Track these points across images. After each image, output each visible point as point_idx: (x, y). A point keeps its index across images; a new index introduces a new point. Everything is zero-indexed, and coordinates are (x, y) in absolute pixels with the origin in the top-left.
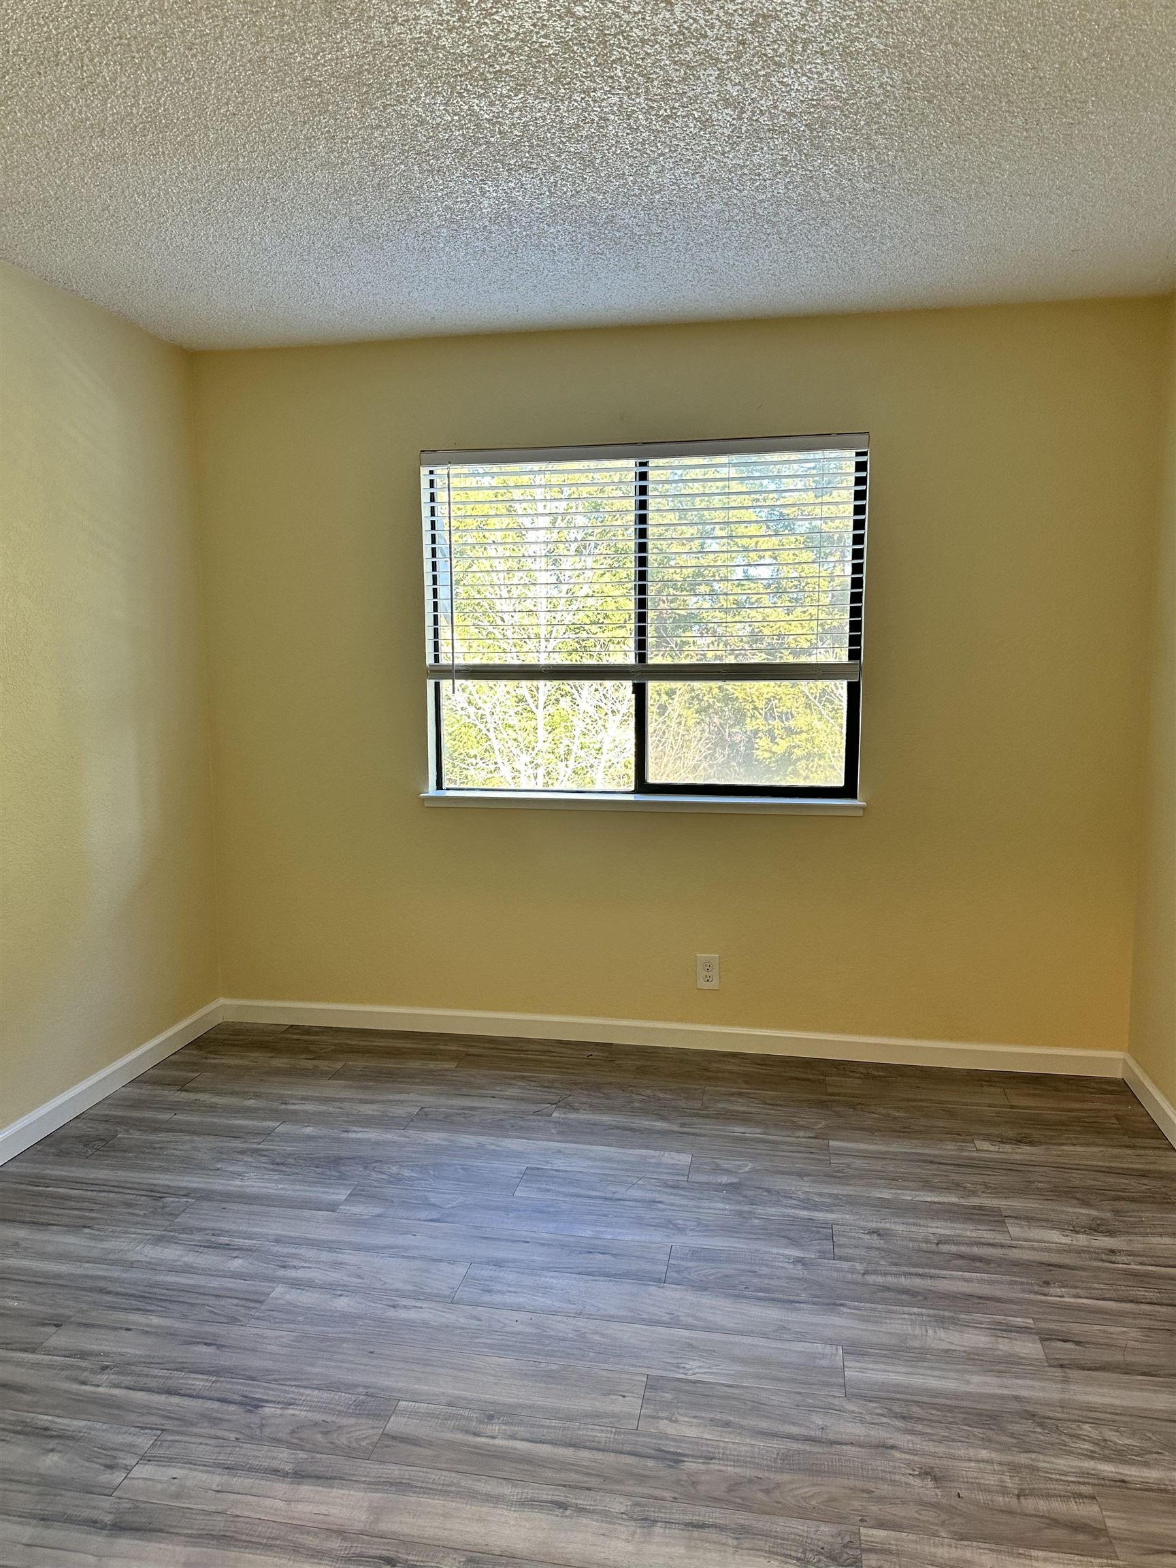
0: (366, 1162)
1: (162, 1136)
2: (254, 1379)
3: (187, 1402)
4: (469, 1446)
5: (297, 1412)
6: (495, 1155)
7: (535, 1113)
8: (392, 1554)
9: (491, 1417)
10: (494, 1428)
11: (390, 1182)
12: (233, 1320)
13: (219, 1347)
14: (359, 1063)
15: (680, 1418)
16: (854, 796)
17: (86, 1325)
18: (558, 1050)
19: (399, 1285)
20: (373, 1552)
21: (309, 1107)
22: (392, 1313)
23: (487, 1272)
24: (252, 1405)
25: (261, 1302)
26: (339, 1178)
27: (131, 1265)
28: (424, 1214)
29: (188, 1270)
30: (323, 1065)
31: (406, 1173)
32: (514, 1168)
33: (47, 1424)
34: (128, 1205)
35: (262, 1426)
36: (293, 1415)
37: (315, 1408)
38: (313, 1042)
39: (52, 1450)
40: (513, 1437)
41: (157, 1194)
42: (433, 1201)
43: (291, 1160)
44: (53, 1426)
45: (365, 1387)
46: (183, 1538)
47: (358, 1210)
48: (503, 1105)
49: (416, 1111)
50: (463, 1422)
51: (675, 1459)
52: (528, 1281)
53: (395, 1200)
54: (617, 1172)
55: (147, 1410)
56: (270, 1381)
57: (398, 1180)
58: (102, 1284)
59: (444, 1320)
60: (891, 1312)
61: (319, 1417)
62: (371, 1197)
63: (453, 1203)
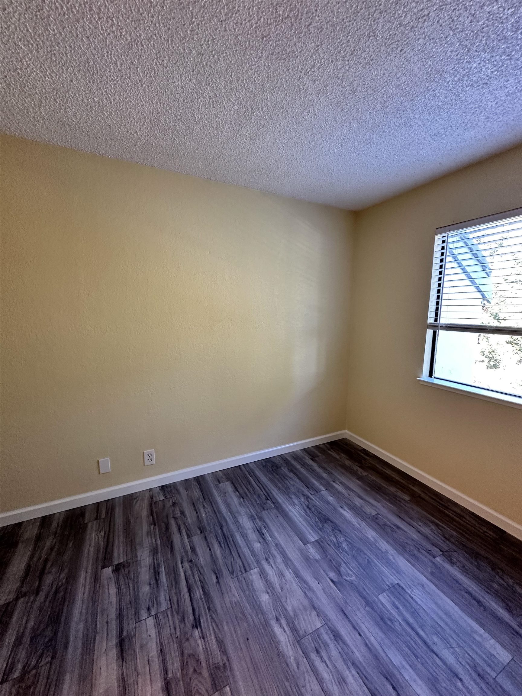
0: (336, 528)
1: (291, 475)
2: (209, 609)
3: (188, 600)
5: (200, 646)
6: (389, 564)
7: (428, 551)
11: (335, 545)
12: (232, 573)
14: (374, 478)
18: (468, 518)
19: (289, 608)
21: (340, 488)
22: (273, 622)
23: (326, 637)
24: (197, 624)
25: (246, 571)
26: (320, 529)
27: (236, 521)
28: (332, 575)
29: (244, 536)
30: (360, 471)
31: (344, 545)
32: (391, 578)
33: (161, 571)
34: (259, 497)
35: (187, 639)
36: (198, 645)
37: (206, 650)
38: (365, 459)
39: (150, 585)
41: (269, 497)
42: (342, 569)
43: (313, 509)
44: (160, 574)
45: (228, 658)
46: (121, 673)
47: (312, 551)
48: (415, 535)
49: (374, 513)
52: (340, 664)
53: (329, 556)
54: (447, 628)
55: (179, 593)
56: (211, 616)
57: (338, 546)
58: (224, 524)
59: (286, 650)
61: (202, 657)
62: (322, 548)
63: (348, 578)
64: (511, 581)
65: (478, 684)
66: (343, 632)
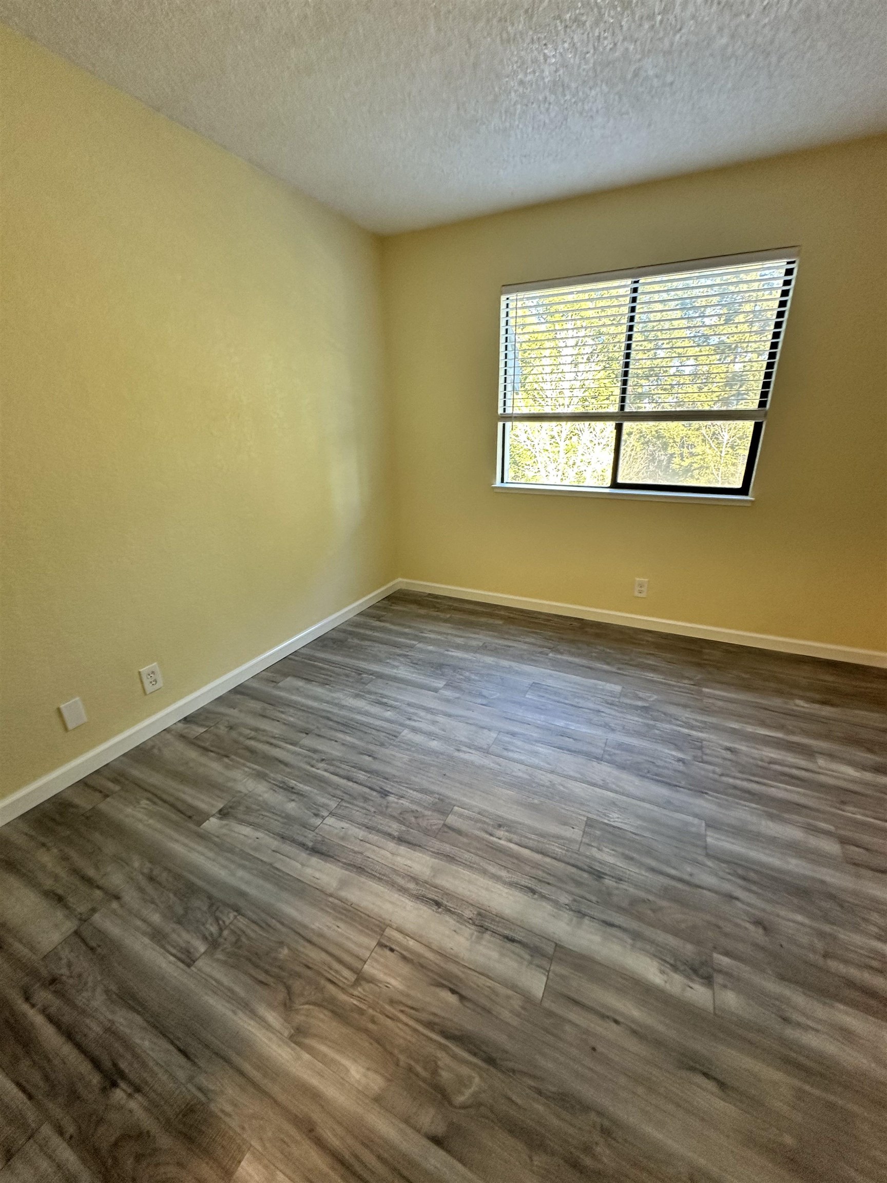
0: (455, 668)
1: (367, 643)
2: (387, 779)
3: (355, 786)
4: (486, 841)
5: (404, 803)
6: (517, 673)
7: (541, 653)
8: (440, 900)
9: (500, 826)
10: (501, 833)
11: (465, 681)
12: (382, 745)
13: (375, 758)
14: (457, 616)
15: (604, 849)
16: (746, 494)
17: (319, 736)
18: (556, 620)
19: (463, 739)
20: (430, 896)
21: (432, 636)
22: (456, 754)
23: (507, 738)
24: (385, 794)
25: (395, 736)
26: (441, 675)
27: (343, 707)
28: (479, 701)
29: (367, 714)
30: (442, 615)
31: (473, 677)
32: (527, 681)
33: (293, 785)
34: (347, 676)
35: (387, 807)
36: (402, 804)
37: (413, 801)
38: (440, 603)
39: (293, 800)
40: (510, 841)
41: (359, 672)
42: (483, 693)
43: (420, 663)
44: (296, 787)
45: (438, 794)
46: (341, 864)
47: (448, 693)
48: (525, 647)
49: (481, 644)
50: (486, 826)
51: (599, 876)
52: (528, 747)
53: (466, 691)
54: (580, 691)
55: (337, 787)
56: (394, 782)
57: (468, 680)
58: (329, 715)
59: (482, 763)
60: (737, 804)
61: (414, 807)
62: (455, 687)
63: (495, 697)
64: (601, 648)
65: (612, 709)
66: (516, 729)
